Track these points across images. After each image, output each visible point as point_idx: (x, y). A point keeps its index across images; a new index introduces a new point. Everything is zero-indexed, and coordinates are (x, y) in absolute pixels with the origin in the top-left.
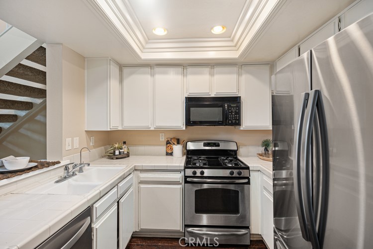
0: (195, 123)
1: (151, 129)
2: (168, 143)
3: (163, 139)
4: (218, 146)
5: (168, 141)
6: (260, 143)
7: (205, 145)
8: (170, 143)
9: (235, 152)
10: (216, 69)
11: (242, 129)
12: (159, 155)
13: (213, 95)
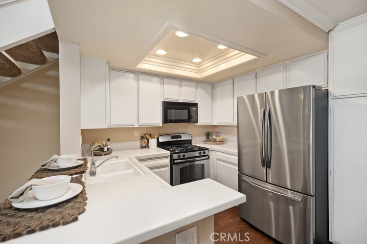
0: (171, 121)
1: (135, 126)
2: (142, 138)
3: (137, 135)
4: (181, 137)
5: (142, 136)
6: (204, 134)
7: (173, 137)
8: (144, 138)
9: (190, 141)
10: (183, 83)
11: (197, 125)
12: (134, 148)
13: (180, 101)
